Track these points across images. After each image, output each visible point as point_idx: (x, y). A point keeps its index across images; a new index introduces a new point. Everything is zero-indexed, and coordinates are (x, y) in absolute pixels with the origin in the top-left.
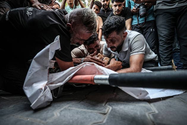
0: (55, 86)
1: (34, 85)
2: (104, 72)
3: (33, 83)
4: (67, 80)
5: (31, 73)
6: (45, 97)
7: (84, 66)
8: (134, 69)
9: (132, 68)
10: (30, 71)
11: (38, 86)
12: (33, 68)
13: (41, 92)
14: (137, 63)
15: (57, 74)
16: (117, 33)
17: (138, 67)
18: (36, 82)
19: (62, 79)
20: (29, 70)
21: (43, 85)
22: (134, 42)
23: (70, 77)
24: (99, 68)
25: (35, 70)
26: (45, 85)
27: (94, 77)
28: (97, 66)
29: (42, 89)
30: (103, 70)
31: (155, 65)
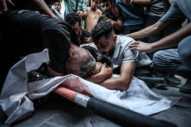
0: (38, 96)
1: (11, 97)
2: (88, 88)
3: (10, 96)
4: (51, 91)
5: (7, 85)
6: (23, 110)
7: (69, 78)
8: (124, 79)
9: (122, 78)
10: (6, 83)
11: (15, 98)
12: (9, 79)
13: (17, 105)
14: (127, 72)
16: (106, 37)
17: (128, 76)
18: (13, 94)
19: (46, 89)
20: (6, 81)
21: (21, 98)
22: (127, 50)
23: (54, 88)
24: (83, 83)
25: (12, 82)
26: (23, 97)
27: (75, 95)
28: (82, 81)
29: (18, 102)
30: (87, 86)
31: (149, 72)
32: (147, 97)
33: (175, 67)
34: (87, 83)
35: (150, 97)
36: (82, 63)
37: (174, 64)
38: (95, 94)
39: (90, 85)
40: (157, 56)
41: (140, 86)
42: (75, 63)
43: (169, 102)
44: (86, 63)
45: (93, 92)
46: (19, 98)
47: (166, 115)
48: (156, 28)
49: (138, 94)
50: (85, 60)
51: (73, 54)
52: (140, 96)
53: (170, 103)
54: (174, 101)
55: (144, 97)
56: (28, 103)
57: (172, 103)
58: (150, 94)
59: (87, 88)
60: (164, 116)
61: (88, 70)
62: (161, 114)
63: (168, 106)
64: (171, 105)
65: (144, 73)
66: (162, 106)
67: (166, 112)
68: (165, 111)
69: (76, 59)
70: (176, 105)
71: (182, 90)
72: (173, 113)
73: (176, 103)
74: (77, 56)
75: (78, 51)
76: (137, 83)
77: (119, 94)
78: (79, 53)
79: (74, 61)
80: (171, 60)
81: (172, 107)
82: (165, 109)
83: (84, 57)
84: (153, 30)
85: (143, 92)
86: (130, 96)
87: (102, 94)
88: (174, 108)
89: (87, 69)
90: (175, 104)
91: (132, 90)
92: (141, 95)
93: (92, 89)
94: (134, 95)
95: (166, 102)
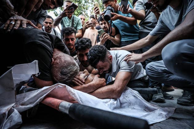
2: (75, 96)
4: (38, 102)
11: (1, 110)
15: (31, 92)
19: (34, 100)
21: (8, 109)
23: (41, 99)
24: (70, 91)
26: (10, 108)
27: (60, 103)
28: (69, 89)
29: (5, 114)
30: (74, 94)
31: (144, 84)
32: (143, 109)
33: (167, 77)
34: (74, 91)
35: (145, 108)
36: (62, 68)
37: (165, 74)
38: (82, 102)
39: (78, 93)
40: (149, 67)
41: (135, 96)
42: (56, 67)
43: (164, 113)
44: (66, 67)
45: (80, 100)
46: (5, 110)
47: (161, 126)
48: (147, 40)
49: (133, 105)
50: (66, 64)
51: (55, 59)
52: (134, 108)
53: (165, 115)
54: (169, 112)
55: (140, 108)
56: (16, 114)
57: (167, 114)
58: (145, 106)
59: (73, 96)
60: (158, 127)
61: (69, 75)
62: (156, 126)
63: (163, 117)
64: (166, 117)
65: (139, 85)
66: (157, 118)
67: (161, 124)
68: (160, 122)
69: (57, 63)
70: (172, 116)
71: (180, 102)
72: (168, 125)
73: (172, 115)
74: (58, 61)
75: (61, 56)
76: (131, 94)
77: (111, 104)
78: (61, 58)
79: (55, 66)
80: (161, 70)
81: (168, 119)
82: (160, 121)
83: (65, 61)
84: (145, 43)
85: (138, 103)
86: (124, 107)
87: (90, 102)
88: (170, 120)
89: (68, 73)
90: (170, 115)
91: (126, 101)
92: (136, 107)
93: (79, 97)
94: (128, 107)
95: (161, 113)
